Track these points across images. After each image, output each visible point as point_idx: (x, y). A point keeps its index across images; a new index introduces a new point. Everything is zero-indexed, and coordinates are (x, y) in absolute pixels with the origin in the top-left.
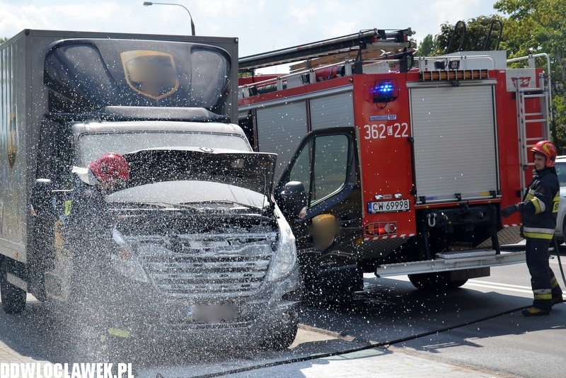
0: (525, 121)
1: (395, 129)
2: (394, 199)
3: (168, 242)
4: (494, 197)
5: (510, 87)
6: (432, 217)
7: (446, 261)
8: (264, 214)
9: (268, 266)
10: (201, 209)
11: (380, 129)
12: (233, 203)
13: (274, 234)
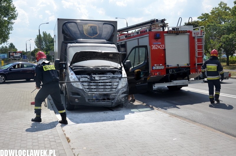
0: (197, 45)
1: (160, 47)
2: (160, 66)
3: (89, 78)
4: (188, 65)
5: (193, 35)
6: (170, 71)
7: (174, 83)
8: (119, 69)
9: (118, 84)
10: (100, 68)
11: (156, 47)
12: (110, 66)
13: (121, 75)
